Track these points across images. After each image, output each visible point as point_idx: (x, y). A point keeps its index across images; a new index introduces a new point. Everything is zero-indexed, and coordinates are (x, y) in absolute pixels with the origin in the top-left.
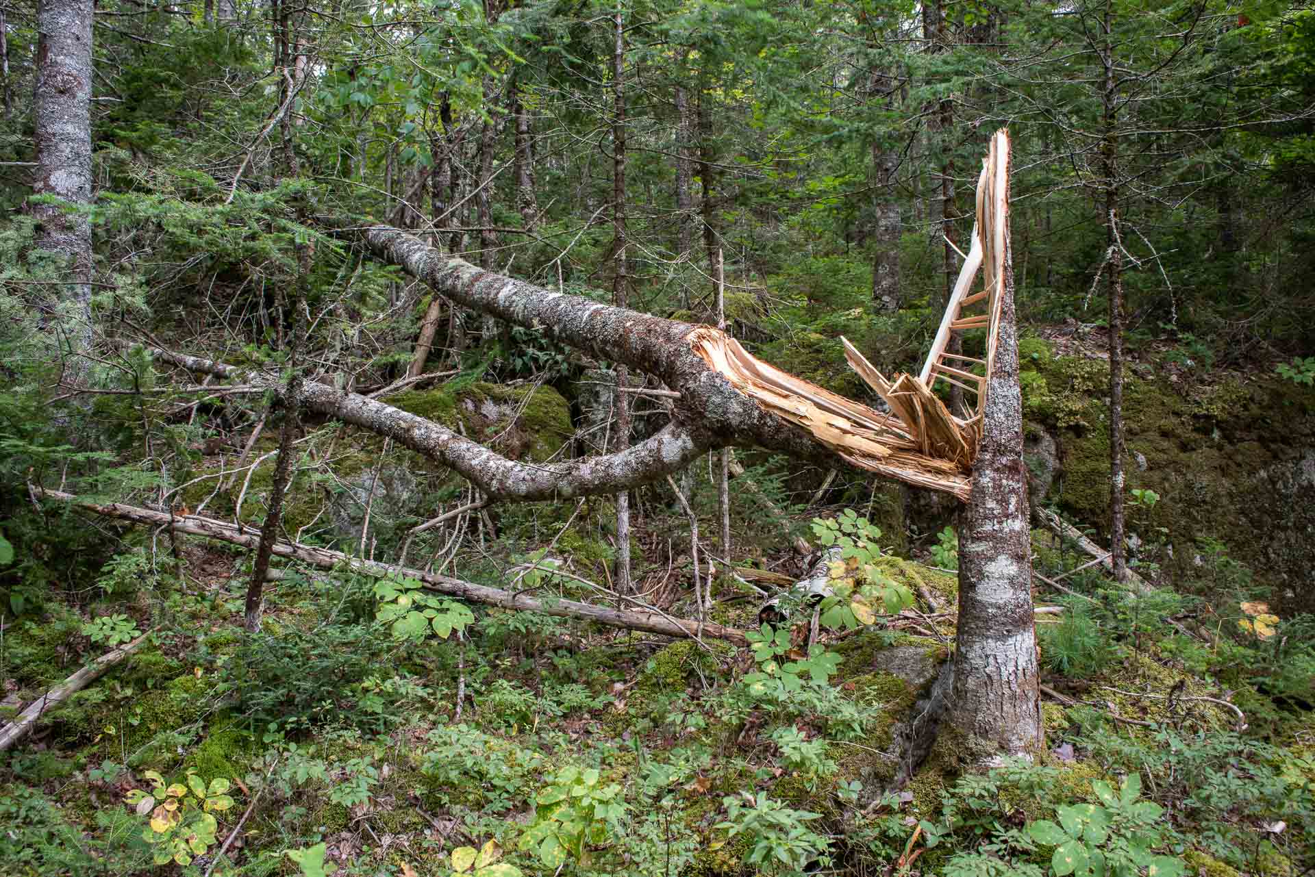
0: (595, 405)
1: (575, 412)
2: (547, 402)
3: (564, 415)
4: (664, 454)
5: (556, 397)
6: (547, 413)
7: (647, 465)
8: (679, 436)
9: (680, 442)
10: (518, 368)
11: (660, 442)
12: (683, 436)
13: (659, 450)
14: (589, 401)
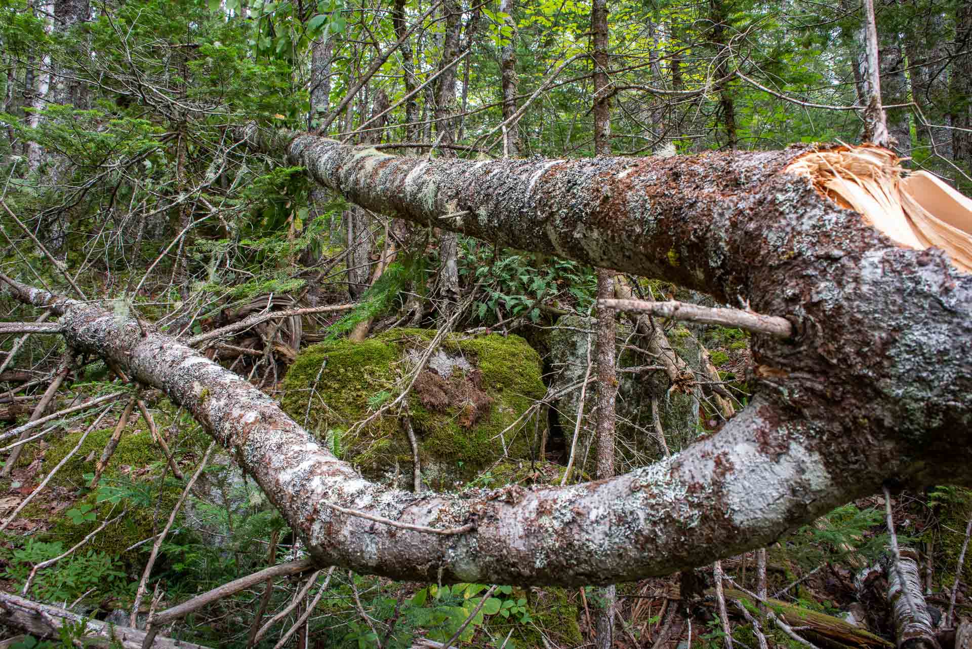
0: (571, 358)
1: (546, 367)
2: (514, 355)
3: (534, 370)
4: (734, 500)
5: (523, 348)
6: (511, 368)
7: (683, 529)
8: (784, 448)
9: (785, 470)
10: (481, 315)
11: (723, 466)
12: (797, 450)
13: (718, 486)
14: (563, 354)
